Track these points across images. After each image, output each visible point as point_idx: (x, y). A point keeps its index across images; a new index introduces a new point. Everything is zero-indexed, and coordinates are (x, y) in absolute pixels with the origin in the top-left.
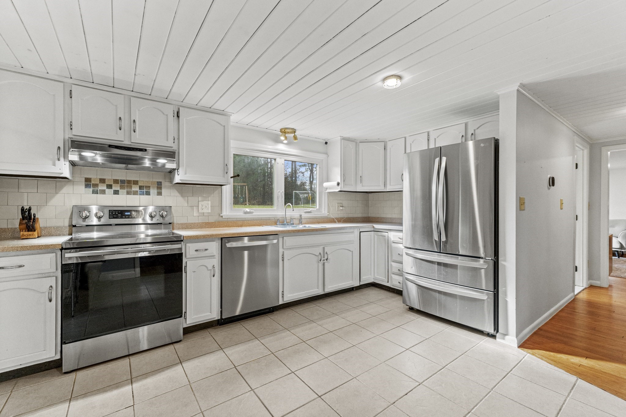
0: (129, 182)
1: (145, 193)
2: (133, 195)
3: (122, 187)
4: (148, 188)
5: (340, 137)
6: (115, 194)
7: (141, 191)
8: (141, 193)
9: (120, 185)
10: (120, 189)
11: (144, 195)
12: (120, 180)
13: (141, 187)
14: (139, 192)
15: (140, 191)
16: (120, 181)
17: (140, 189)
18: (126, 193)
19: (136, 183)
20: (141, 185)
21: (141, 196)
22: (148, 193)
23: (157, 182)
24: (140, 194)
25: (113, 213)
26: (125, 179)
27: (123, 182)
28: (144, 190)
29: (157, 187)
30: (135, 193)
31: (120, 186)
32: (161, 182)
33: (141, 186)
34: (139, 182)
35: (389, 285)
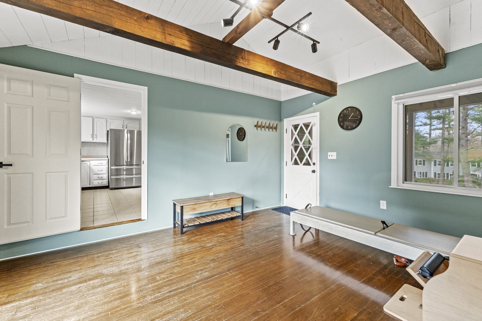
35: (91, 186)
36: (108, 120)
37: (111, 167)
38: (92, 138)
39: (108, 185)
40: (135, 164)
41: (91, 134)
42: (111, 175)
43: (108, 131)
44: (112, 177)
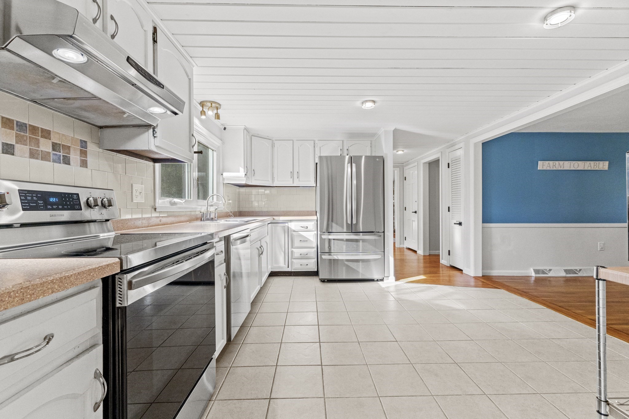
0: (34, 129)
1: (62, 158)
2: (42, 160)
3: (20, 140)
4: (67, 151)
5: (244, 127)
6: (6, 153)
7: (56, 155)
8: (55, 157)
9: (16, 134)
10: (17, 143)
11: (60, 163)
12: (15, 123)
13: (55, 146)
14: (51, 155)
15: (54, 154)
16: (17, 124)
17: (54, 149)
18: (28, 154)
19: (46, 134)
20: (56, 142)
21: (55, 164)
22: (67, 161)
23: (81, 140)
24: (54, 161)
25: (29, 198)
26: (26, 122)
27: (22, 126)
28: (60, 152)
29: (81, 150)
30: (45, 157)
31: (16, 137)
32: (86, 142)
33: (56, 144)
34: (51, 133)
35: (289, 270)
36: (316, 142)
37: (322, 236)
38: (292, 178)
39: (316, 270)
40: (361, 231)
41: (291, 172)
42: (323, 253)
43: (317, 164)
44: (324, 257)
